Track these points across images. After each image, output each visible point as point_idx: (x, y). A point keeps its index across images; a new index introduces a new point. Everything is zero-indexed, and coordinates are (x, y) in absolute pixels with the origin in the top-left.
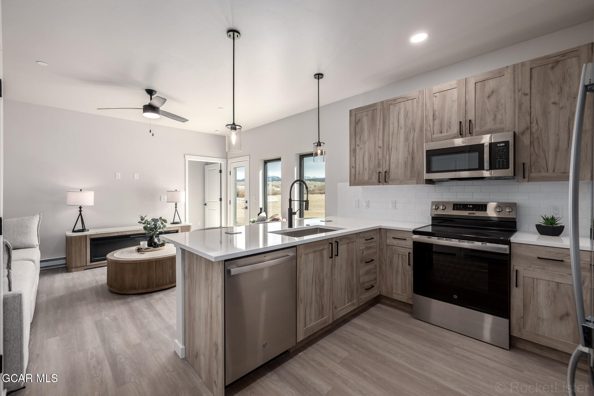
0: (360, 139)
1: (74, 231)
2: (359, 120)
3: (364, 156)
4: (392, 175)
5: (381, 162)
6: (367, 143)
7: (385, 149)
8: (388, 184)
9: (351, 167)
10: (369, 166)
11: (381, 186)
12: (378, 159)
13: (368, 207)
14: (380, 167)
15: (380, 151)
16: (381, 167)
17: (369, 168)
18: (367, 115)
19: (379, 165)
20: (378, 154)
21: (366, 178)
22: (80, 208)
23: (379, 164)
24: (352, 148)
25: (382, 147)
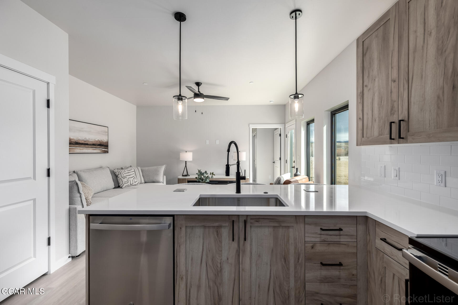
0: (368, 77)
1: (183, 176)
2: (367, 49)
3: (373, 100)
4: (414, 125)
5: (396, 105)
6: (377, 80)
7: (402, 81)
8: (407, 142)
9: (358, 119)
10: (379, 114)
11: (396, 146)
12: (392, 100)
13: (397, 178)
14: (394, 114)
15: (394, 87)
16: (396, 113)
17: (379, 118)
18: (377, 36)
19: (392, 111)
20: (391, 92)
21: (376, 133)
22: (186, 162)
23: (392, 108)
24: (359, 91)
25: (397, 80)
